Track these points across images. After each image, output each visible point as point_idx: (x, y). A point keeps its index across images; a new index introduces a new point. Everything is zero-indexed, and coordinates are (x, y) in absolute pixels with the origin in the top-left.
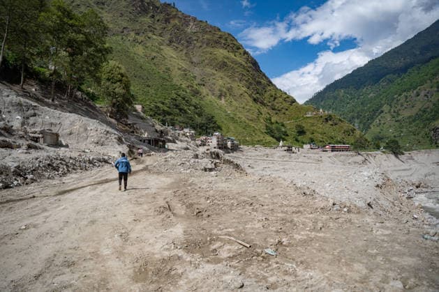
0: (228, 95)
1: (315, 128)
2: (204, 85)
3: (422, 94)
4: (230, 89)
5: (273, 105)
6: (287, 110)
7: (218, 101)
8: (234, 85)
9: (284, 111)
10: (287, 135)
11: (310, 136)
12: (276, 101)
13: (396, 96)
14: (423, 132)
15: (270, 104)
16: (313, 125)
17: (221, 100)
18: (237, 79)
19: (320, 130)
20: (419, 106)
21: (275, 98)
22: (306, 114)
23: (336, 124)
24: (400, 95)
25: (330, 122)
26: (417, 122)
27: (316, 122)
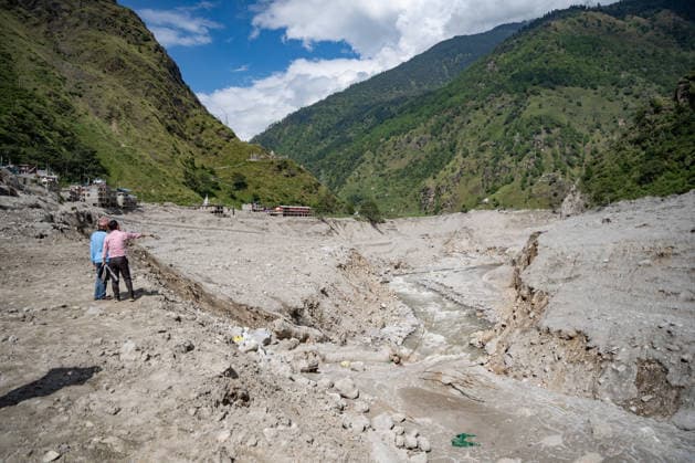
0: (123, 115)
1: (261, 179)
2: (80, 96)
3: (415, 140)
4: (127, 108)
5: (198, 139)
6: (220, 148)
7: (105, 126)
8: (136, 101)
9: (215, 149)
10: (218, 189)
11: (254, 191)
12: (204, 133)
13: (382, 140)
14: (412, 193)
15: (194, 138)
16: (258, 174)
17: (111, 124)
18: (141, 91)
19: (269, 183)
20: (409, 157)
21: (203, 129)
22: (249, 157)
23: (293, 175)
24: (387, 139)
25: (285, 172)
26: (407, 178)
27: (263, 170)
